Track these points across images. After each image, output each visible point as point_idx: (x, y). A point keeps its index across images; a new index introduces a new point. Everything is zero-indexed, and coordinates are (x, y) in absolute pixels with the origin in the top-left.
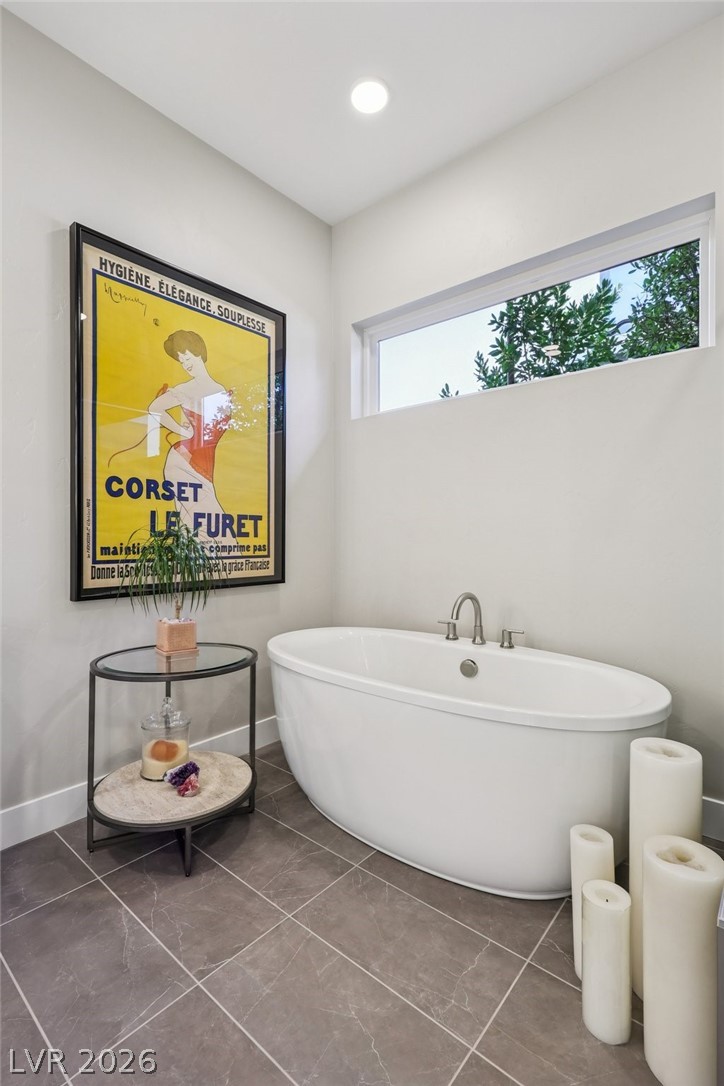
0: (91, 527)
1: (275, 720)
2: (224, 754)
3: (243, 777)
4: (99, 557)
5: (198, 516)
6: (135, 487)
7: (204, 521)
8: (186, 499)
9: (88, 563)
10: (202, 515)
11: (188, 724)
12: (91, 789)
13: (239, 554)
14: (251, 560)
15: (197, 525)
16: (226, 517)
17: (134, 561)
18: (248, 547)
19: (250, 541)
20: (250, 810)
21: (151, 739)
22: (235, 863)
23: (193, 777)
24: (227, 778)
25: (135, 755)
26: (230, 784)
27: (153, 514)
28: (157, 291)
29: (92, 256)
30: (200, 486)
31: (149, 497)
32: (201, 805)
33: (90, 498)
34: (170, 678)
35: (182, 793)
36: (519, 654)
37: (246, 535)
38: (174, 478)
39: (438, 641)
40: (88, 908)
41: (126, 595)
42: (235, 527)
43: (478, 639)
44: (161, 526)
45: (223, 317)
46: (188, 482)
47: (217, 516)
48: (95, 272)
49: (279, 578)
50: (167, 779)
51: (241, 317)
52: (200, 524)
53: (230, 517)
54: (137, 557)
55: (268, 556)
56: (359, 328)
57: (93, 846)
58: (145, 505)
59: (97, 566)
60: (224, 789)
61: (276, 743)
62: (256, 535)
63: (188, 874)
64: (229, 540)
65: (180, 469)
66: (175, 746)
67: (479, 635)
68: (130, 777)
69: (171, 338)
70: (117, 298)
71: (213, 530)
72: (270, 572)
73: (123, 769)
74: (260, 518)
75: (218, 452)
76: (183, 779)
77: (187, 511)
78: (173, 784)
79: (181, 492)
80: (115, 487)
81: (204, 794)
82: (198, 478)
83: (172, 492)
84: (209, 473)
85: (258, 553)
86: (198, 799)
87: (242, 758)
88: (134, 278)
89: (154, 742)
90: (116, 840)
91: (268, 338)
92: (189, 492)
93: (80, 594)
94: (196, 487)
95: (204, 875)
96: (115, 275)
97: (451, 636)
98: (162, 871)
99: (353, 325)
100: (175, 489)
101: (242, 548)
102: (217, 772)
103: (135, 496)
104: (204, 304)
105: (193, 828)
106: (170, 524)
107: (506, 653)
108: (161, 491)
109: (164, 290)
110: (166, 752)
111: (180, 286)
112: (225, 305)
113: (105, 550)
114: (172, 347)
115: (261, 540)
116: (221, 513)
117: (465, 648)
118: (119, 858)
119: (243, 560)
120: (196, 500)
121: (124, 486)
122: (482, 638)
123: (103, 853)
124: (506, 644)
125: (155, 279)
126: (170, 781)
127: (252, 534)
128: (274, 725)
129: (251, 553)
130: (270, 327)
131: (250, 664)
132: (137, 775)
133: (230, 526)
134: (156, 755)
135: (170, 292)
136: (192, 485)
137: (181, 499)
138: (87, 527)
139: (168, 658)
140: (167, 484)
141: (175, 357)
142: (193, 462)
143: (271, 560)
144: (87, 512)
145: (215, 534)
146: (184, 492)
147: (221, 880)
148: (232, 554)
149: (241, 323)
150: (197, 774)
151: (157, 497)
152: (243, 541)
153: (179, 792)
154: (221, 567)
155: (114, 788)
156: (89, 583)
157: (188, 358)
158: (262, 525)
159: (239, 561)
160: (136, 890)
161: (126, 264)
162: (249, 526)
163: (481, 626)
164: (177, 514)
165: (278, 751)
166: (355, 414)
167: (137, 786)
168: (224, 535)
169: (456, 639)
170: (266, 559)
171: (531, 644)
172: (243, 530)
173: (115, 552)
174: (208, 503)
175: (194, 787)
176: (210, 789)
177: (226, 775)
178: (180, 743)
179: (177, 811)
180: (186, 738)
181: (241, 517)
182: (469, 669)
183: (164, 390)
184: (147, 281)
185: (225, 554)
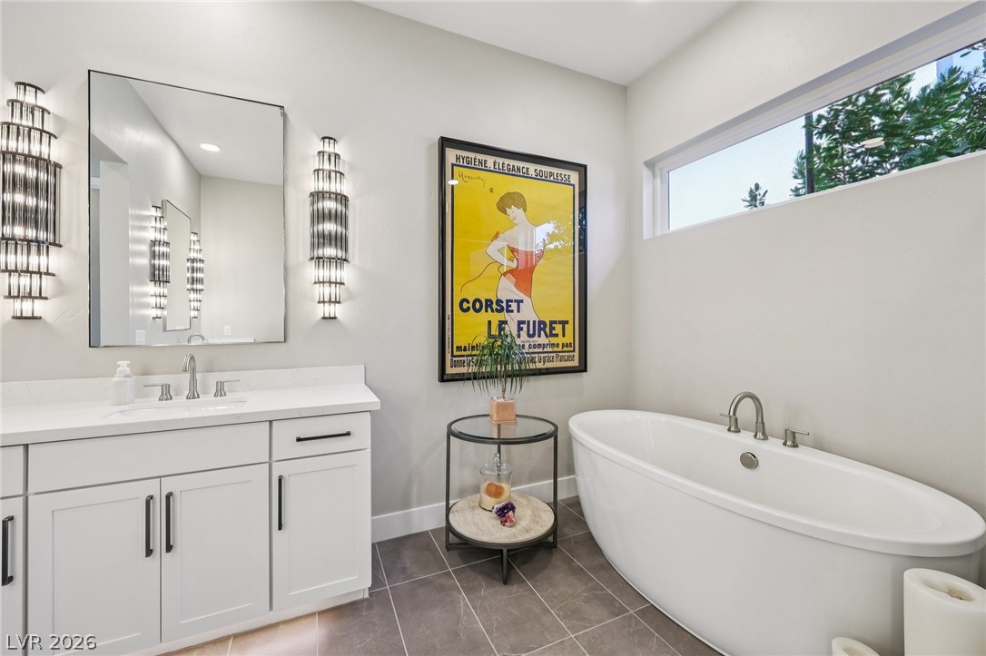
0: (450, 333)
1: (575, 480)
2: (536, 500)
3: (546, 521)
4: (455, 353)
5: (520, 323)
6: (478, 306)
7: (525, 326)
8: (512, 311)
9: (448, 356)
10: (523, 322)
11: (510, 473)
12: (448, 510)
13: (551, 350)
14: (560, 354)
15: (520, 329)
16: (540, 322)
17: (475, 355)
18: (558, 344)
19: (560, 340)
20: (553, 546)
21: (485, 481)
22: (538, 583)
23: (511, 513)
24: (536, 518)
25: (477, 490)
26: (537, 523)
27: (490, 322)
28: (492, 169)
29: (451, 155)
30: (522, 301)
31: (486, 311)
32: (514, 535)
33: (450, 314)
34: (501, 442)
35: (503, 523)
36: (803, 455)
37: (556, 335)
38: (504, 297)
39: (719, 431)
40: (442, 588)
41: (469, 379)
42: (547, 330)
43: (760, 435)
44: (495, 331)
45: (539, 177)
46: (513, 299)
47: (534, 322)
48: (453, 165)
49: (583, 368)
50: (495, 510)
51: (552, 174)
52: (522, 329)
53: (544, 323)
54: (478, 353)
55: (574, 351)
56: (650, 165)
57: (449, 547)
58: (485, 316)
59: (454, 359)
60: (532, 526)
61: (574, 497)
62: (564, 336)
63: (505, 583)
64: (543, 340)
65: (507, 290)
66: (501, 488)
67: (761, 431)
68: (472, 504)
69: (502, 199)
70: (466, 179)
71: (531, 332)
72: (575, 363)
73: (469, 497)
74: (567, 322)
75: (535, 276)
76: (505, 512)
77: (512, 320)
78: (499, 515)
79: (508, 306)
80: (465, 305)
81: (518, 527)
82: (519, 296)
83: (502, 307)
84: (528, 292)
85: (565, 349)
86: (513, 530)
87: (548, 504)
88: (477, 163)
89: (488, 482)
90: (462, 546)
91: (574, 186)
92: (514, 306)
93: (444, 377)
94: (519, 302)
95: (515, 586)
96: (465, 164)
97: (733, 429)
98: (489, 575)
99: (645, 163)
100: (504, 305)
101: (553, 345)
102: (529, 512)
103: (477, 311)
104: (525, 170)
105: (508, 551)
106: (501, 329)
107: (789, 452)
108: (495, 306)
109: (497, 167)
110: (496, 492)
111: (507, 161)
112: (539, 167)
113: (459, 348)
114: (502, 206)
115: (568, 339)
116: (537, 320)
117: (746, 441)
118: (465, 560)
119: (554, 355)
120: (519, 311)
121: (470, 305)
122: (764, 433)
123: (455, 553)
124: (789, 443)
125: (490, 160)
126: (496, 513)
127: (561, 334)
128: (574, 483)
129: (560, 349)
130: (574, 177)
131: (554, 435)
132: (477, 504)
133: (544, 329)
134: (489, 493)
135: (501, 167)
136: (516, 301)
137: (508, 311)
138: (448, 333)
139: (499, 426)
140: (499, 302)
141: (505, 212)
142: (517, 285)
143: (576, 354)
144: (448, 323)
145: (533, 336)
146: (510, 306)
147: (526, 593)
148: (545, 350)
149: (552, 179)
150: (514, 512)
151: (492, 311)
152: (554, 340)
153: (502, 522)
154: (537, 359)
155: (462, 510)
156: (450, 370)
157: (514, 211)
158: (569, 328)
159: (550, 355)
160: (471, 584)
161: (472, 155)
162: (558, 329)
163: (763, 423)
164: (506, 322)
165: (576, 503)
166: (646, 234)
167: (476, 512)
168: (539, 336)
169: (739, 431)
170: (572, 354)
171: (820, 446)
172: (554, 332)
173: (465, 350)
174: (528, 313)
175: (511, 521)
176: (523, 524)
177: (535, 516)
178: (505, 486)
179: (498, 535)
180: (508, 483)
181: (552, 322)
182: (749, 461)
183: (496, 236)
184: (485, 163)
185: (541, 350)
